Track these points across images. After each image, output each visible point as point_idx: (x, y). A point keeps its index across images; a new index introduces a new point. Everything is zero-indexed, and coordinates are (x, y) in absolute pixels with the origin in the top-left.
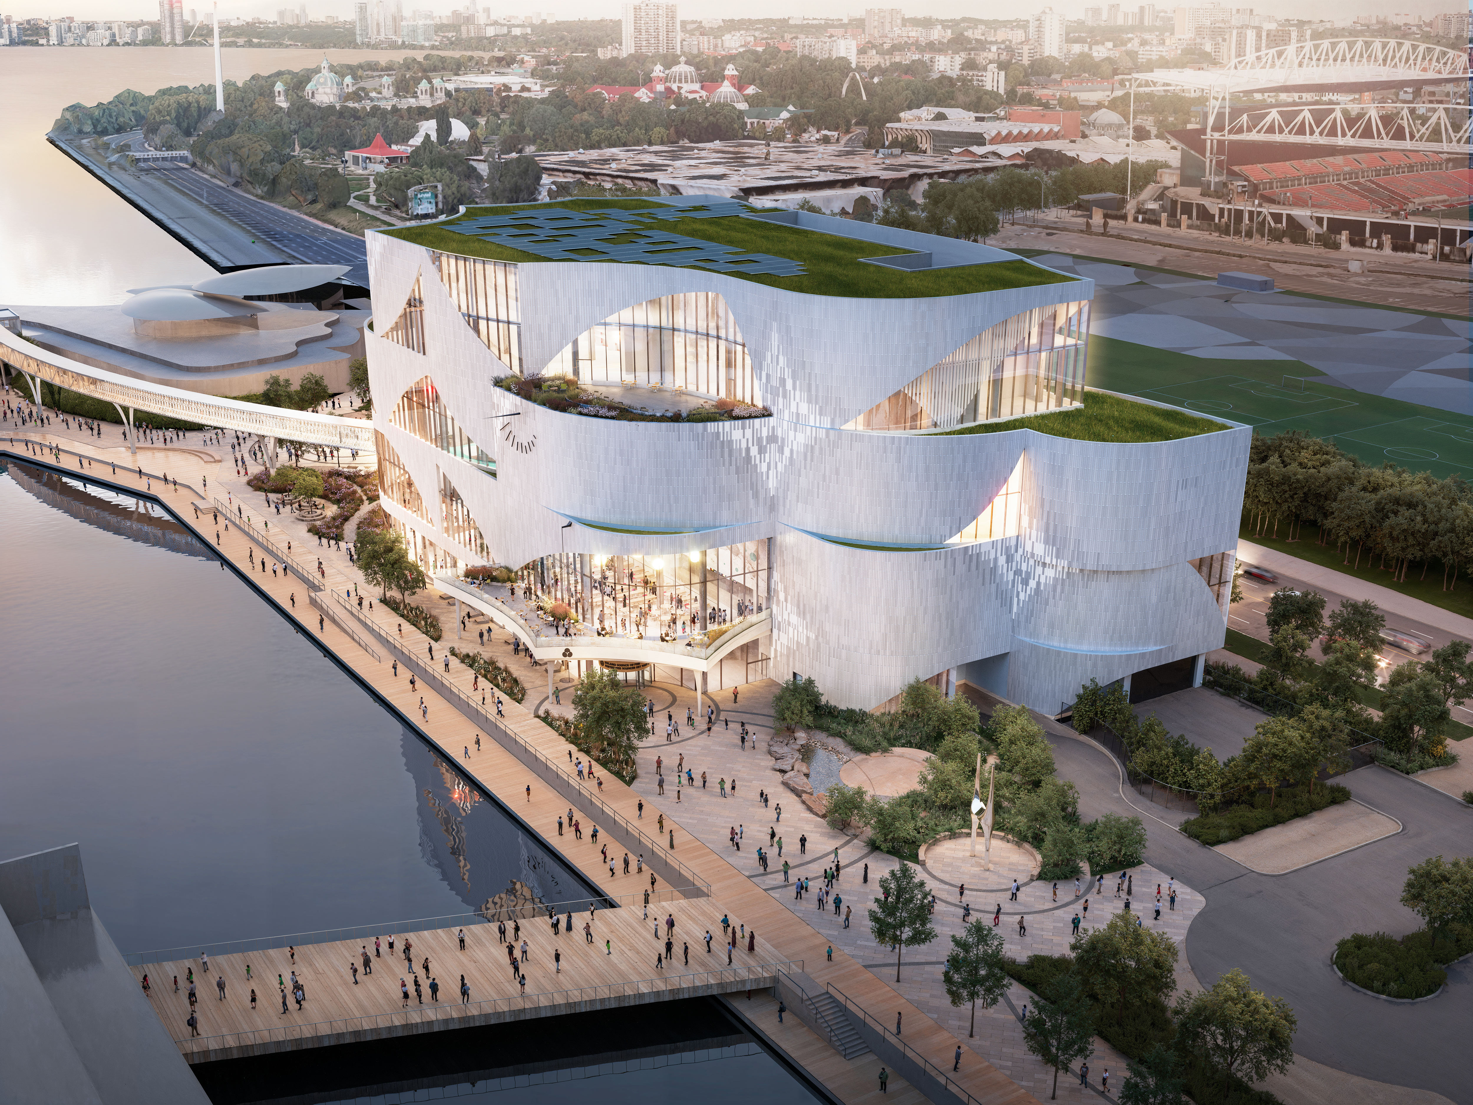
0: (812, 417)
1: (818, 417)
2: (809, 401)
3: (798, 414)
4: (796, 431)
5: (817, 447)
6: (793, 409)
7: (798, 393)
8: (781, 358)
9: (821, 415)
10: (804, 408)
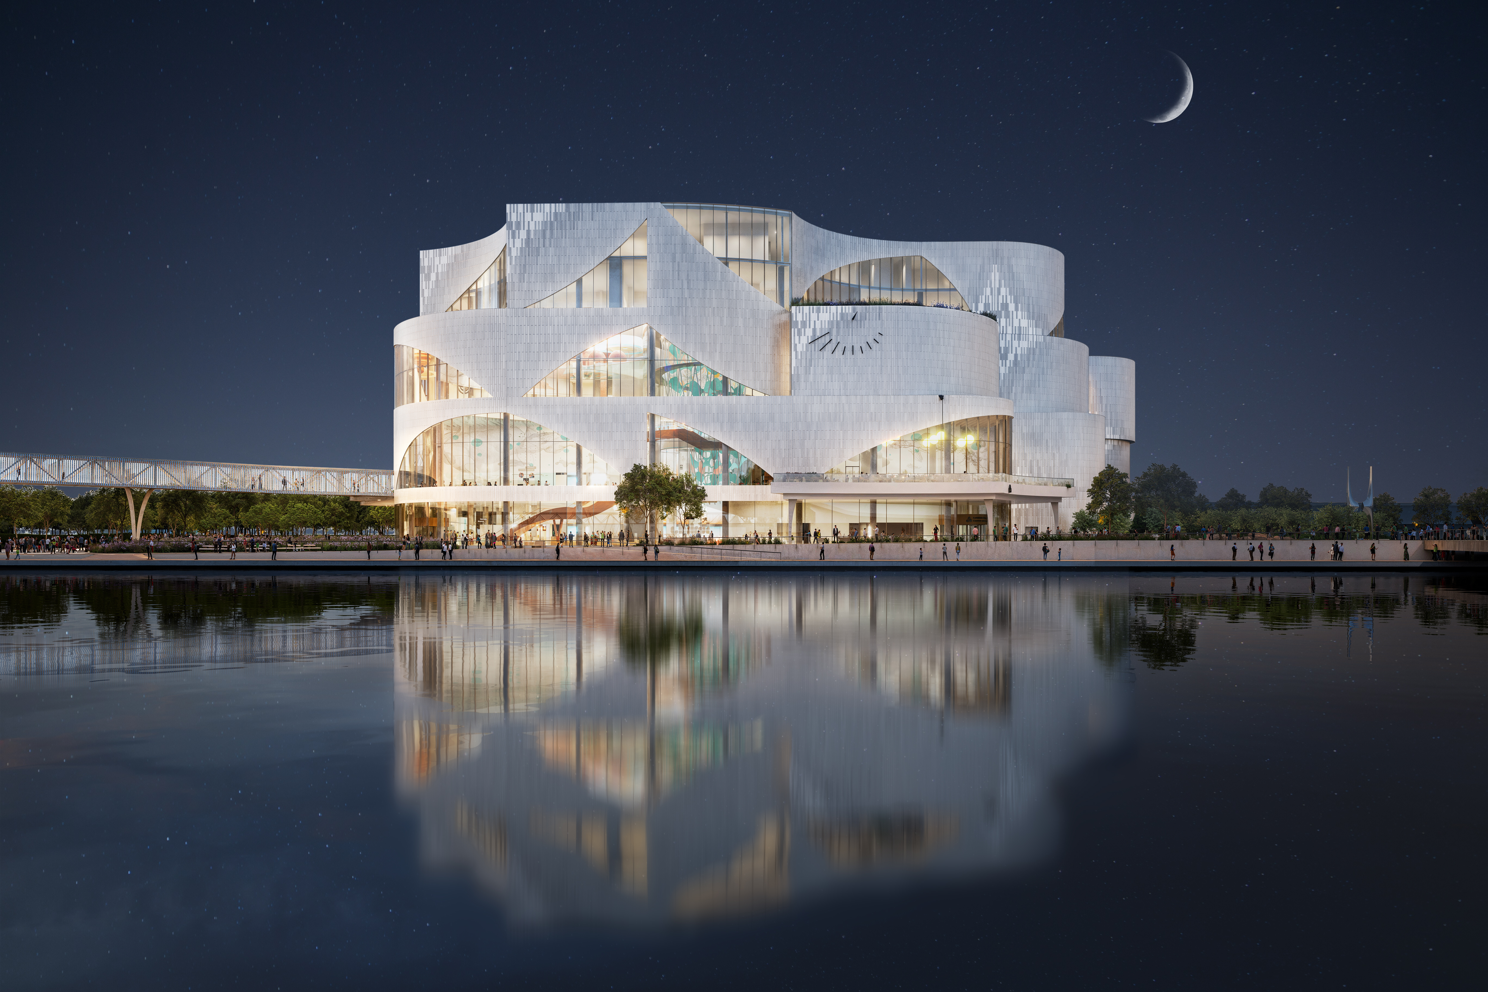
0: (1031, 329)
1: (1034, 329)
2: (1029, 318)
3: (1020, 328)
4: (1019, 339)
5: (1037, 351)
6: (1016, 324)
7: (1019, 313)
8: (1003, 290)
9: (1036, 327)
10: (1024, 323)
